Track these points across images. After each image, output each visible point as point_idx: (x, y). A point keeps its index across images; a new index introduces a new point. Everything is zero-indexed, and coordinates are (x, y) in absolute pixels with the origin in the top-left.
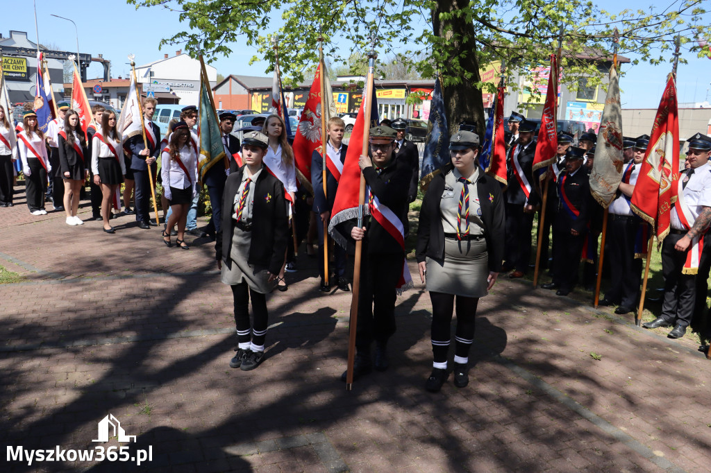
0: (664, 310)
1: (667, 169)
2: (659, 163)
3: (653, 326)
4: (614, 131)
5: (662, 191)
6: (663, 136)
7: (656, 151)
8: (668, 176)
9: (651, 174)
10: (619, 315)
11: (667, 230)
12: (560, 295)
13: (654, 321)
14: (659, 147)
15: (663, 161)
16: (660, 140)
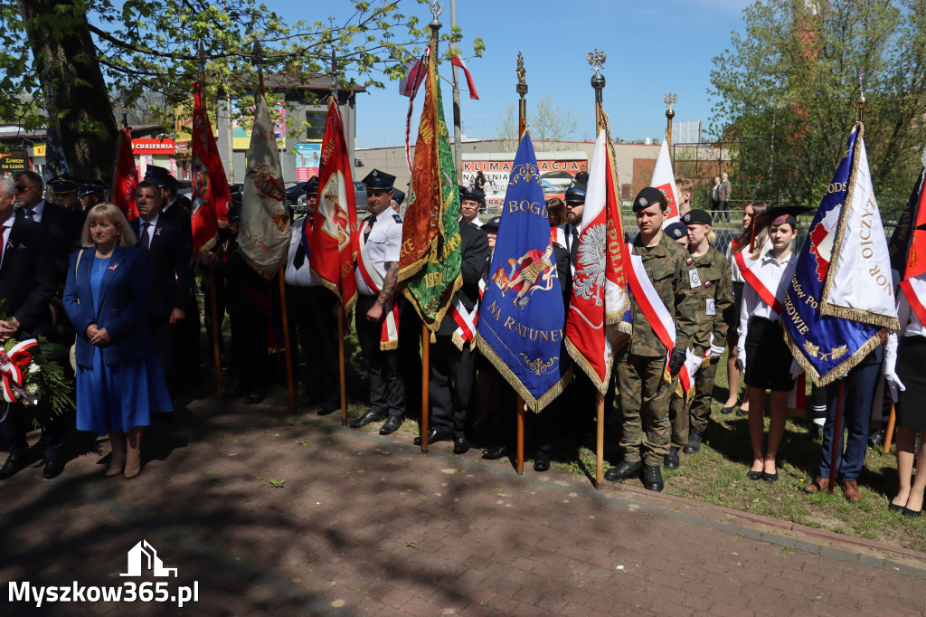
0: (372, 400)
1: (343, 219)
2: (333, 212)
3: (362, 423)
4: (268, 178)
5: (341, 247)
6: (333, 177)
7: (326, 197)
8: (345, 228)
9: (325, 228)
10: (322, 417)
11: (354, 297)
12: (248, 403)
13: (364, 416)
14: (330, 191)
15: (337, 209)
16: (330, 183)
